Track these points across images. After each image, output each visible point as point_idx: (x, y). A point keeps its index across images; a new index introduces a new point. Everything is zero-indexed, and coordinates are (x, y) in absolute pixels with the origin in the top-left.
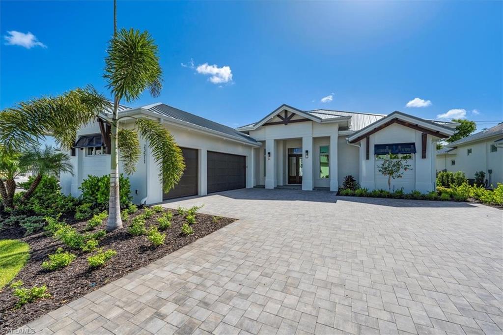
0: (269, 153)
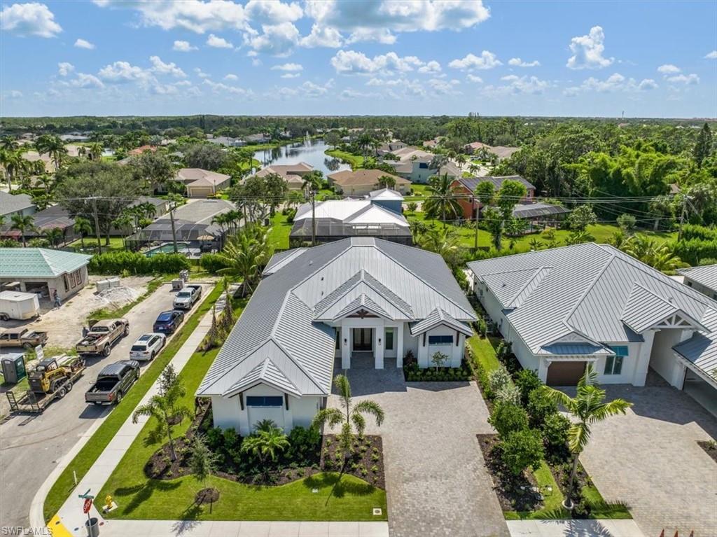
0: (346, 340)
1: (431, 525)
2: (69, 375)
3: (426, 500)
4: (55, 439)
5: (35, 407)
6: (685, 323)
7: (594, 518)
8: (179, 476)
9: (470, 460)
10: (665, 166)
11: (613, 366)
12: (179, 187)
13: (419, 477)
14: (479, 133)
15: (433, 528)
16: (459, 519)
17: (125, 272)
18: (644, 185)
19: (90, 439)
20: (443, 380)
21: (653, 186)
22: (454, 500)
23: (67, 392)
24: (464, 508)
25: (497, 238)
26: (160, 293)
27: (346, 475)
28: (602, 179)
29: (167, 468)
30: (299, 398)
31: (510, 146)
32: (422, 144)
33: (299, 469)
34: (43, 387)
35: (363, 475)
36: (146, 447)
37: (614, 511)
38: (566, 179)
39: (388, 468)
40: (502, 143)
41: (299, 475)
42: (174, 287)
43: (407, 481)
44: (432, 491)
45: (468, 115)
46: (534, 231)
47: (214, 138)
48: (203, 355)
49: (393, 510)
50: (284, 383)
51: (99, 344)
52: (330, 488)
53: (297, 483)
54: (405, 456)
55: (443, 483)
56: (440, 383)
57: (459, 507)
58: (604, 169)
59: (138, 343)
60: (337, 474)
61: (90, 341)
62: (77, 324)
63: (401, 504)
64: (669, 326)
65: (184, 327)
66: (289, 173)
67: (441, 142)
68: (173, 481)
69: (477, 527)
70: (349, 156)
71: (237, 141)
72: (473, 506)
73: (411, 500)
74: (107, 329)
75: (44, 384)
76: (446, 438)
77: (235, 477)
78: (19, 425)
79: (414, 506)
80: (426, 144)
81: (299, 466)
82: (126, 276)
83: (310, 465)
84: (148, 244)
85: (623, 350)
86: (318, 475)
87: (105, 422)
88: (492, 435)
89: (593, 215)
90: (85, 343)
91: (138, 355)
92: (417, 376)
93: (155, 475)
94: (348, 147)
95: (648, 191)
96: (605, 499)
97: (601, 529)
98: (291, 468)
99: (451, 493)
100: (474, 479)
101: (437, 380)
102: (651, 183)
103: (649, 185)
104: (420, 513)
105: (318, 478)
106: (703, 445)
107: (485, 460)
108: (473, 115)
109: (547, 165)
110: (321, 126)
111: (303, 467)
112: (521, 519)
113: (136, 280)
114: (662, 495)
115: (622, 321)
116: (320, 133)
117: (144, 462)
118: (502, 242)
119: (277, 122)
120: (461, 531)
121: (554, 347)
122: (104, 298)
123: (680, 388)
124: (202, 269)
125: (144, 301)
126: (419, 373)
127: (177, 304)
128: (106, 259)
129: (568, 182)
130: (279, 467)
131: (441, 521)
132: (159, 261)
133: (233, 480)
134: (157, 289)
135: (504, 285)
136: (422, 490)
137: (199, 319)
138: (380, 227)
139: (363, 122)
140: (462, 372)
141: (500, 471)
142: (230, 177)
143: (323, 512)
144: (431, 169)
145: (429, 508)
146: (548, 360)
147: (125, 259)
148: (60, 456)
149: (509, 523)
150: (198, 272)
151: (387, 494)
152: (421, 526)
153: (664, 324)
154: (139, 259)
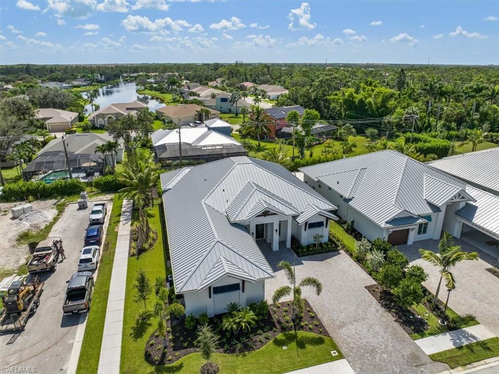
0: (253, 234)
1: (373, 354)
2: (34, 292)
3: (360, 338)
4: (51, 349)
5: (18, 325)
6: (463, 198)
7: (460, 328)
8: (178, 359)
9: (371, 305)
10: (389, 96)
11: (423, 229)
12: (39, 124)
13: (347, 323)
14: (246, 75)
15: (375, 356)
16: (387, 346)
17: (31, 198)
18: (378, 108)
19: (83, 343)
20: (322, 253)
21: (383, 109)
22: (376, 334)
23: (37, 307)
24: (386, 338)
25: (302, 149)
26: (70, 213)
27: (299, 331)
28: (351, 106)
29: (164, 355)
30: (255, 282)
31: (270, 84)
32: (207, 84)
33: (264, 335)
34: (19, 307)
35: (310, 329)
36: (136, 341)
37: (468, 321)
38: (325, 107)
39: (323, 321)
40: (264, 82)
41: (267, 338)
42: (80, 206)
43: (340, 327)
44: (360, 331)
45: (235, 62)
46: (317, 142)
47: (42, 83)
48: (138, 259)
49: (344, 350)
50: (240, 273)
51: (49, 262)
52: (293, 344)
53: (269, 345)
54: (329, 310)
55: (363, 324)
56: (321, 255)
57: (383, 338)
58: (351, 99)
59: (84, 257)
60: (293, 332)
61: (38, 260)
62: (10, 247)
63: (346, 344)
64: (455, 200)
65: (106, 237)
66: (127, 109)
67: (222, 82)
68: (175, 364)
69: (400, 349)
70: (158, 94)
71: (64, 85)
72: (390, 335)
73: (351, 340)
74: (50, 249)
75: (19, 305)
76: (348, 293)
77: (221, 350)
78: (7, 344)
79: (355, 344)
80: (210, 84)
81: (264, 332)
82: (33, 201)
83: (271, 330)
84: (38, 173)
85: (429, 218)
86: (280, 336)
87: (87, 326)
88: (374, 285)
89: (354, 130)
90: (35, 262)
91: (86, 267)
92: (305, 252)
93: (157, 362)
94: (155, 88)
95: (380, 112)
96: (459, 315)
97: (468, 334)
98: (258, 334)
99: (372, 330)
100: (380, 317)
101: (319, 253)
102: (381, 107)
103: (380, 109)
104: (362, 348)
105: (281, 337)
106: (489, 270)
107: (379, 303)
108: (238, 62)
109: (313, 98)
110: (126, 72)
111: (267, 332)
112: (422, 338)
113: (42, 203)
114: (486, 305)
115: (425, 200)
116: (127, 77)
117: (142, 353)
118: (305, 152)
119: (91, 70)
120: (393, 354)
121: (393, 221)
122: (24, 222)
123: (459, 237)
124: (94, 189)
125: (60, 220)
126: (305, 250)
127: (93, 220)
128: (10, 189)
129: (326, 108)
130: (251, 336)
131: (377, 350)
132: (59, 186)
133: (221, 353)
134: (64, 209)
135: (338, 183)
136: (354, 331)
137: (115, 230)
138: (222, 147)
139: (157, 68)
140: (331, 245)
141: (392, 308)
142: (78, 114)
143: (299, 362)
144: (230, 102)
145: (365, 343)
146: (390, 230)
147: (28, 187)
148: (64, 363)
149: (416, 341)
150: (91, 192)
151: (333, 339)
152: (367, 357)
153: (453, 199)
154: (41, 186)
